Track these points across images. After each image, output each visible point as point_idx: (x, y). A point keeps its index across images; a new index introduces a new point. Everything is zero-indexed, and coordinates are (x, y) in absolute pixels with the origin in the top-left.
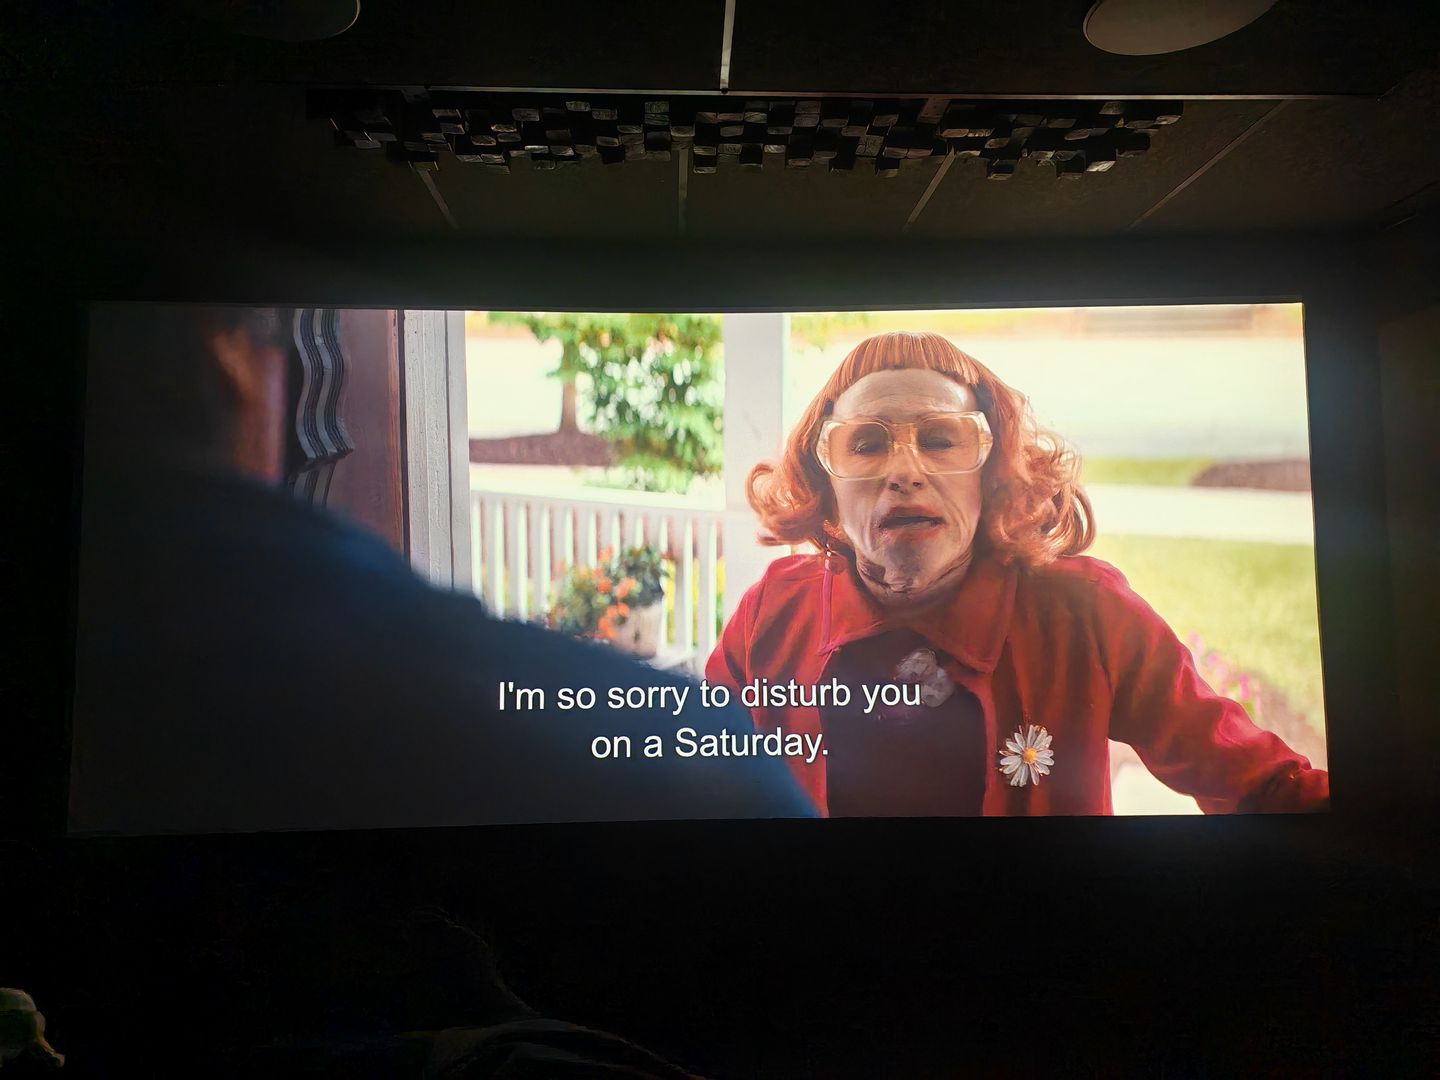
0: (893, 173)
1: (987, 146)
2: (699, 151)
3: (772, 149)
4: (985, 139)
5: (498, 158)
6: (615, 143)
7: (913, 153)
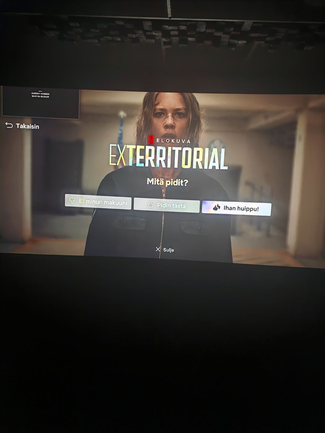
0: (234, 49)
1: (267, 40)
3: (190, 39)
4: (266, 37)
5: (96, 41)
6: (134, 36)
7: (240, 42)
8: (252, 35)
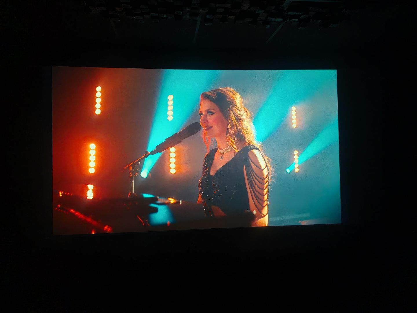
0: (269, 26)
1: (301, 18)
2: (208, 17)
3: (231, 17)
4: (300, 15)
5: (141, 18)
6: (181, 13)
7: (277, 20)
8: (290, 13)
